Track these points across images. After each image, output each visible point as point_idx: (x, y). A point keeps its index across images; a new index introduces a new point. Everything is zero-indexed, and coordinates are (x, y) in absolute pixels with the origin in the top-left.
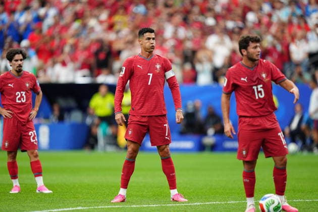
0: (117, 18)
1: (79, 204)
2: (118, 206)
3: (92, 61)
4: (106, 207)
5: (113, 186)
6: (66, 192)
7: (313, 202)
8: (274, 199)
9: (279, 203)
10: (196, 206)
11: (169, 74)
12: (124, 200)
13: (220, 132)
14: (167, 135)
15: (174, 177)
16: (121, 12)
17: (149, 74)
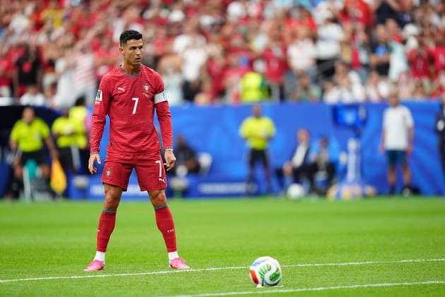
0: (46, 14)
2: (53, 278)
3: (14, 74)
4: (36, 279)
5: (45, 250)
7: (325, 266)
8: (270, 264)
9: (278, 270)
10: (162, 275)
11: (159, 98)
12: (102, 268)
13: (195, 170)
14: (160, 176)
15: (173, 234)
16: (53, 4)
17: (133, 99)
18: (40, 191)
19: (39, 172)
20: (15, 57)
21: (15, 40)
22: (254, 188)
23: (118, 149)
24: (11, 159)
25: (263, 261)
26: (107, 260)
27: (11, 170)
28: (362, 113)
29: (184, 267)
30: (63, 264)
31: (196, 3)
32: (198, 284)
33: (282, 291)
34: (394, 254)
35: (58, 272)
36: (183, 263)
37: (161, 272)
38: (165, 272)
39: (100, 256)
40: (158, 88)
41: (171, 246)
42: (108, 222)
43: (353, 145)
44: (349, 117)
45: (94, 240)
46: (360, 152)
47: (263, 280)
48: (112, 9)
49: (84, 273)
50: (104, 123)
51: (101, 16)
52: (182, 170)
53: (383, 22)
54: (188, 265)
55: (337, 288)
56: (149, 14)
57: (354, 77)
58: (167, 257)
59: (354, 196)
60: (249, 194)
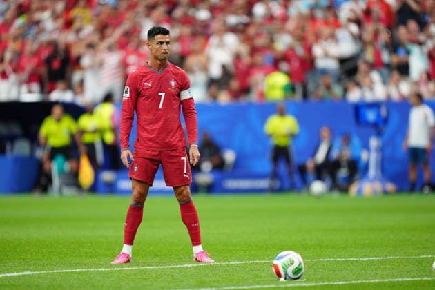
0: (76, 12)
1: (26, 267)
2: (81, 270)
3: (43, 71)
4: (64, 271)
5: (72, 243)
6: (9, 251)
7: (347, 261)
8: (293, 258)
9: (300, 264)
10: (187, 268)
11: (185, 95)
12: (128, 261)
13: (220, 166)
14: (185, 172)
15: (197, 228)
16: (82, 3)
17: (160, 94)
18: (68, 185)
19: (67, 166)
20: (45, 54)
21: (44, 38)
22: (277, 184)
23: (145, 144)
24: (40, 154)
25: (286, 255)
26: (134, 253)
27: (40, 165)
28: (384, 111)
29: (208, 260)
30: (90, 257)
31: (222, 3)
32: (223, 278)
33: (304, 284)
34: (414, 249)
35: (85, 265)
36: (207, 256)
37: (186, 265)
38: (190, 265)
39: (127, 249)
40: (184, 86)
41: (196, 240)
42: (135, 216)
43: (374, 142)
44: (371, 116)
45: (121, 234)
46: (381, 150)
47: (286, 274)
48: (141, 9)
49: (111, 266)
50: (132, 119)
51: (129, 15)
52: (207, 166)
53: (404, 23)
54: (212, 258)
55: (359, 282)
56: (178, 13)
57: (375, 76)
58: (192, 250)
59: (375, 192)
60: (273, 190)
